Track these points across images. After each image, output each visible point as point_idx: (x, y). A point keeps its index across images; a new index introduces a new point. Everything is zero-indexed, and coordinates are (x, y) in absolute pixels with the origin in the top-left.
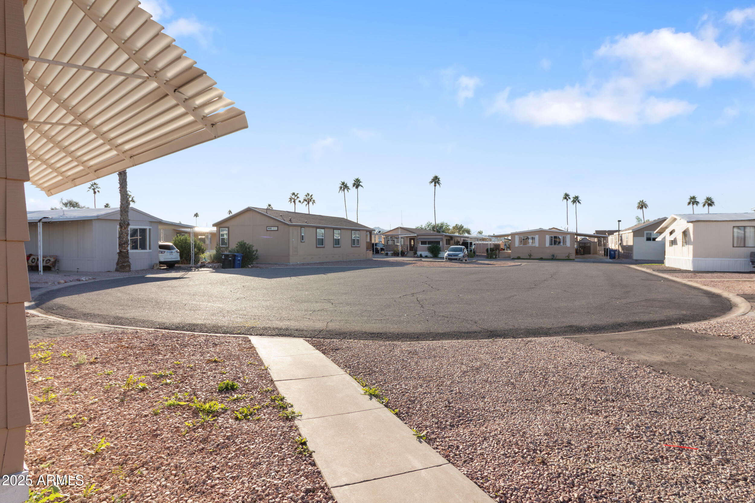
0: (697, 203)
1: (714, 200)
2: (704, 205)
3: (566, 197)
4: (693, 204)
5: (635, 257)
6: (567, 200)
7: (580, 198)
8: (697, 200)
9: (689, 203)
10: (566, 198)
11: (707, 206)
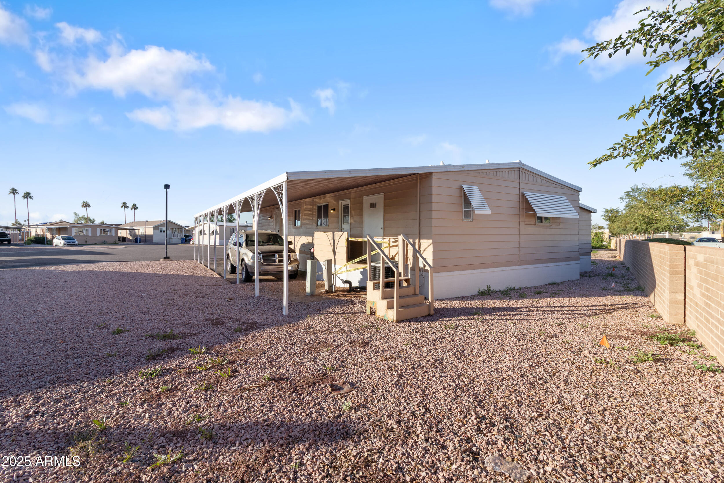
0: (127, 207)
1: (138, 206)
2: (132, 209)
3: (14, 191)
4: (125, 207)
5: (154, 241)
6: (14, 194)
7: (31, 195)
8: (128, 205)
9: (122, 207)
10: (13, 193)
11: (133, 209)
